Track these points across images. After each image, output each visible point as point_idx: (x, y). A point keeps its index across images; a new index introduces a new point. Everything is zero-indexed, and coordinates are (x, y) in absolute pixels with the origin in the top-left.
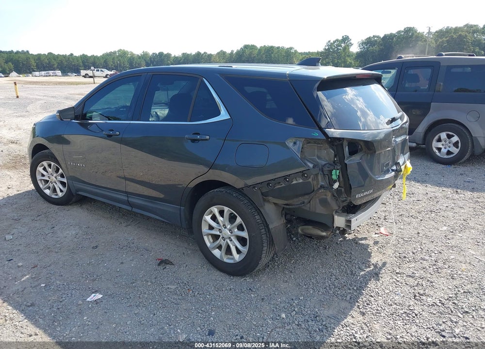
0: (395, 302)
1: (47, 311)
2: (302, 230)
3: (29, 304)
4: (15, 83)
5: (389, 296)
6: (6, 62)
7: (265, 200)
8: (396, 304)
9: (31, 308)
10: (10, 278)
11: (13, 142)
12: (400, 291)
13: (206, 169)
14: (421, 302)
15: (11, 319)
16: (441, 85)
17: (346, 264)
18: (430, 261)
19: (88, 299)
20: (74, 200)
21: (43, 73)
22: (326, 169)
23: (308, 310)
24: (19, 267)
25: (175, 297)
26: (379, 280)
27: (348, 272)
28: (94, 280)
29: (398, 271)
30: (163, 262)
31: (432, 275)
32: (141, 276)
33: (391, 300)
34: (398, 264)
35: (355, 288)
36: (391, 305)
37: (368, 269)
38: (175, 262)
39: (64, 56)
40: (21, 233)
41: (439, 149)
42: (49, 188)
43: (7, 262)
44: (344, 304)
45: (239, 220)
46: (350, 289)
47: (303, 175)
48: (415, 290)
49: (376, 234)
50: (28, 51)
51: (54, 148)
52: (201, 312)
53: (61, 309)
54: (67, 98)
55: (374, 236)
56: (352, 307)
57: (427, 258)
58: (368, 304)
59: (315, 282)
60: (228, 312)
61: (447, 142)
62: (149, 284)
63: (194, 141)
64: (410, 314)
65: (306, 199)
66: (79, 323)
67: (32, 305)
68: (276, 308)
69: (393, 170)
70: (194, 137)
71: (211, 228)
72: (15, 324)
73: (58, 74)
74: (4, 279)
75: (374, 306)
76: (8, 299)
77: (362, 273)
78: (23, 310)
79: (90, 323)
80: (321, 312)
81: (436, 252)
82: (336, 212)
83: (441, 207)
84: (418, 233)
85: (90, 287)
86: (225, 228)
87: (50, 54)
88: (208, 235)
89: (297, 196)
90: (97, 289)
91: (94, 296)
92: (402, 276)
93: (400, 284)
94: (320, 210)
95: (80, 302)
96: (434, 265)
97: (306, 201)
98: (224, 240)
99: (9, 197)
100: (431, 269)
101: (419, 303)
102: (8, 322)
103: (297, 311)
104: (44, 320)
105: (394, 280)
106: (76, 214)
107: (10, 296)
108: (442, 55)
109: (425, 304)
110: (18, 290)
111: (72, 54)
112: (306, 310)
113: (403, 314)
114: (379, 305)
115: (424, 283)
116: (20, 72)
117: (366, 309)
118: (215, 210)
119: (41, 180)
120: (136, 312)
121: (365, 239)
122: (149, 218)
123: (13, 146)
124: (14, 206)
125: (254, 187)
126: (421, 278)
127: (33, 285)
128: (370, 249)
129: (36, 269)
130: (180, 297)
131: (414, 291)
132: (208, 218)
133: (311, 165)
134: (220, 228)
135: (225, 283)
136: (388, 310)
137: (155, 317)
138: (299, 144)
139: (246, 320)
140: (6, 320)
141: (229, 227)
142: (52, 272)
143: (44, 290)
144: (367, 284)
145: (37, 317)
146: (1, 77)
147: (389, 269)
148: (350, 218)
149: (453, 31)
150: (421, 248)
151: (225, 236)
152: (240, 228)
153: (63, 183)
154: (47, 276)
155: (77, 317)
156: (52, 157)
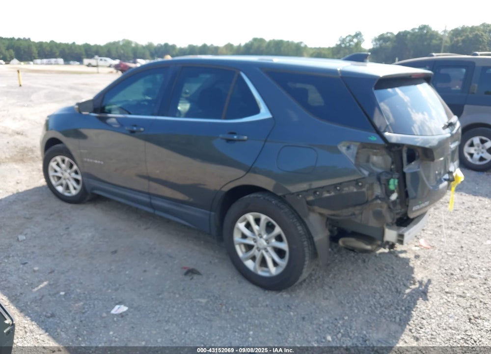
0: (450, 326)
1: (69, 323)
2: (344, 242)
3: (49, 315)
4: (18, 71)
5: (442, 319)
6: (8, 49)
7: (310, 210)
8: (451, 328)
9: (51, 319)
10: (27, 284)
11: (18, 133)
12: (452, 314)
13: (243, 173)
14: (478, 327)
15: (32, 332)
16: (475, 86)
17: (389, 280)
18: (479, 279)
19: (113, 312)
20: (88, 198)
21: (45, 61)
22: (383, 178)
23: (355, 332)
24: (34, 271)
25: (207, 312)
26: (428, 300)
27: (393, 289)
28: (117, 290)
29: (447, 290)
30: (191, 272)
31: (483, 295)
32: (167, 287)
33: (445, 324)
34: (446, 281)
35: (403, 308)
36: (446, 329)
37: (413, 287)
38: (202, 272)
39: (67, 45)
40: (34, 233)
41: (471, 155)
42: (61, 185)
43: (21, 266)
44: (393, 327)
45: (278, 230)
46: (397, 309)
47: (357, 184)
48: (468, 312)
49: (416, 246)
50: (29, 39)
51: (69, 143)
52: (237, 330)
53: (84, 322)
54: (71, 88)
55: (414, 248)
56: (403, 330)
57: (476, 275)
58: (421, 328)
59: (358, 300)
60: (268, 333)
61: (481, 148)
62: (177, 296)
63: (228, 141)
64: (468, 341)
65: (357, 210)
66: (105, 339)
67: (53, 316)
68: (320, 329)
69: (445, 180)
70: (230, 137)
71: (244, 236)
72: (36, 337)
73: (60, 63)
74: (19, 285)
75: (428, 330)
76: (26, 307)
77: (408, 291)
78: (43, 322)
79: (117, 339)
80: (371, 335)
81: (484, 269)
82: (388, 225)
83: (481, 218)
84: (462, 247)
85: (113, 297)
86: (261, 237)
87: (52, 42)
88: (240, 244)
89: (347, 207)
90: (121, 300)
91: (119, 308)
92: (452, 295)
93: (452, 305)
94: (373, 223)
95: (104, 315)
96: (485, 284)
97: (357, 212)
98: (259, 251)
99: (18, 193)
100: (482, 288)
101: (476, 328)
102: (28, 334)
103: (343, 333)
104: (66, 334)
105: (445, 301)
106: (91, 214)
107: (27, 304)
108: (477, 55)
109: (482, 329)
110: (36, 297)
111: (74, 43)
112: (353, 332)
113: (460, 340)
114: (433, 329)
115: (477, 305)
116: (21, 59)
117: (419, 333)
118: (250, 217)
119: (53, 176)
120: (166, 328)
121: (405, 252)
122: (169, 221)
123: (19, 137)
124: (25, 203)
125: (298, 195)
126: (473, 299)
127: (51, 293)
128: (413, 264)
129: (53, 274)
130: (213, 313)
131: (468, 314)
132: (241, 225)
133: (366, 173)
134: (255, 237)
135: (260, 299)
136: (443, 335)
137: (187, 335)
138: (354, 149)
139: (288, 342)
140: (26, 332)
141: (265, 236)
142: (71, 279)
143: (63, 299)
144: (415, 304)
145: (59, 331)
146: (1, 64)
147: (437, 287)
148: (403, 232)
149: (469, 30)
150: (467, 264)
151: (260, 247)
152: (279, 238)
153: (77, 181)
154: (66, 283)
155: (103, 331)
156: (67, 152)
